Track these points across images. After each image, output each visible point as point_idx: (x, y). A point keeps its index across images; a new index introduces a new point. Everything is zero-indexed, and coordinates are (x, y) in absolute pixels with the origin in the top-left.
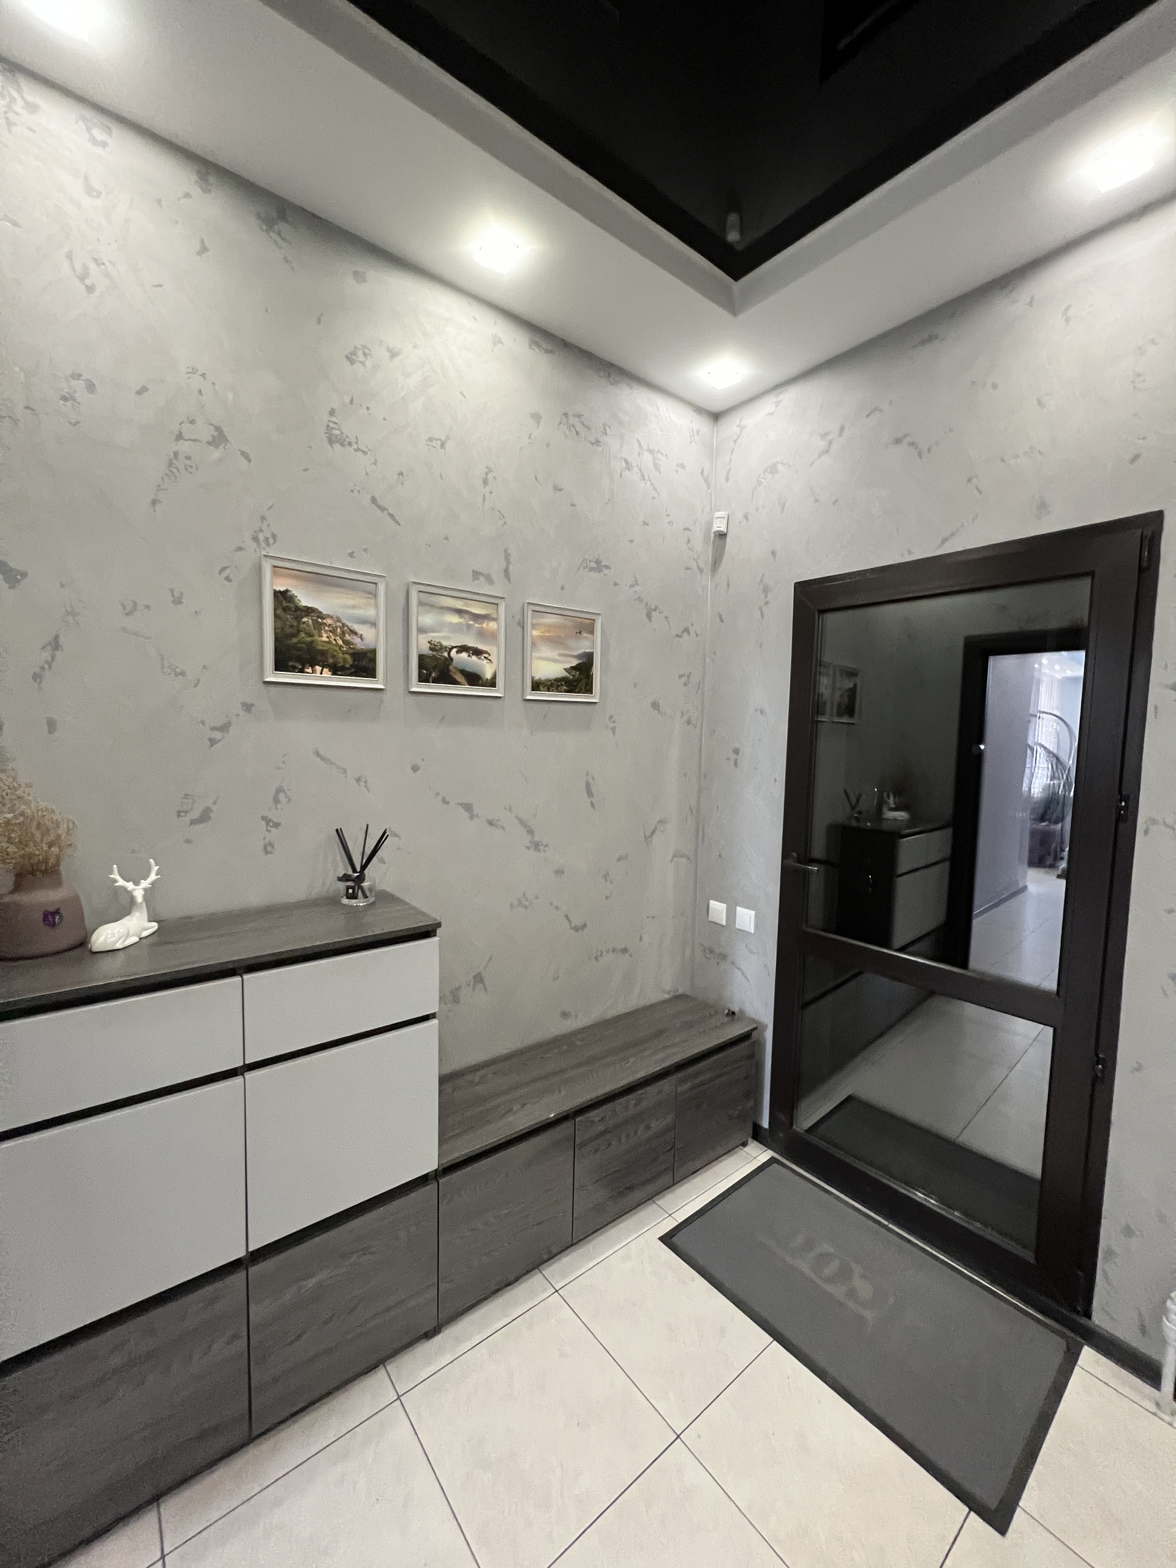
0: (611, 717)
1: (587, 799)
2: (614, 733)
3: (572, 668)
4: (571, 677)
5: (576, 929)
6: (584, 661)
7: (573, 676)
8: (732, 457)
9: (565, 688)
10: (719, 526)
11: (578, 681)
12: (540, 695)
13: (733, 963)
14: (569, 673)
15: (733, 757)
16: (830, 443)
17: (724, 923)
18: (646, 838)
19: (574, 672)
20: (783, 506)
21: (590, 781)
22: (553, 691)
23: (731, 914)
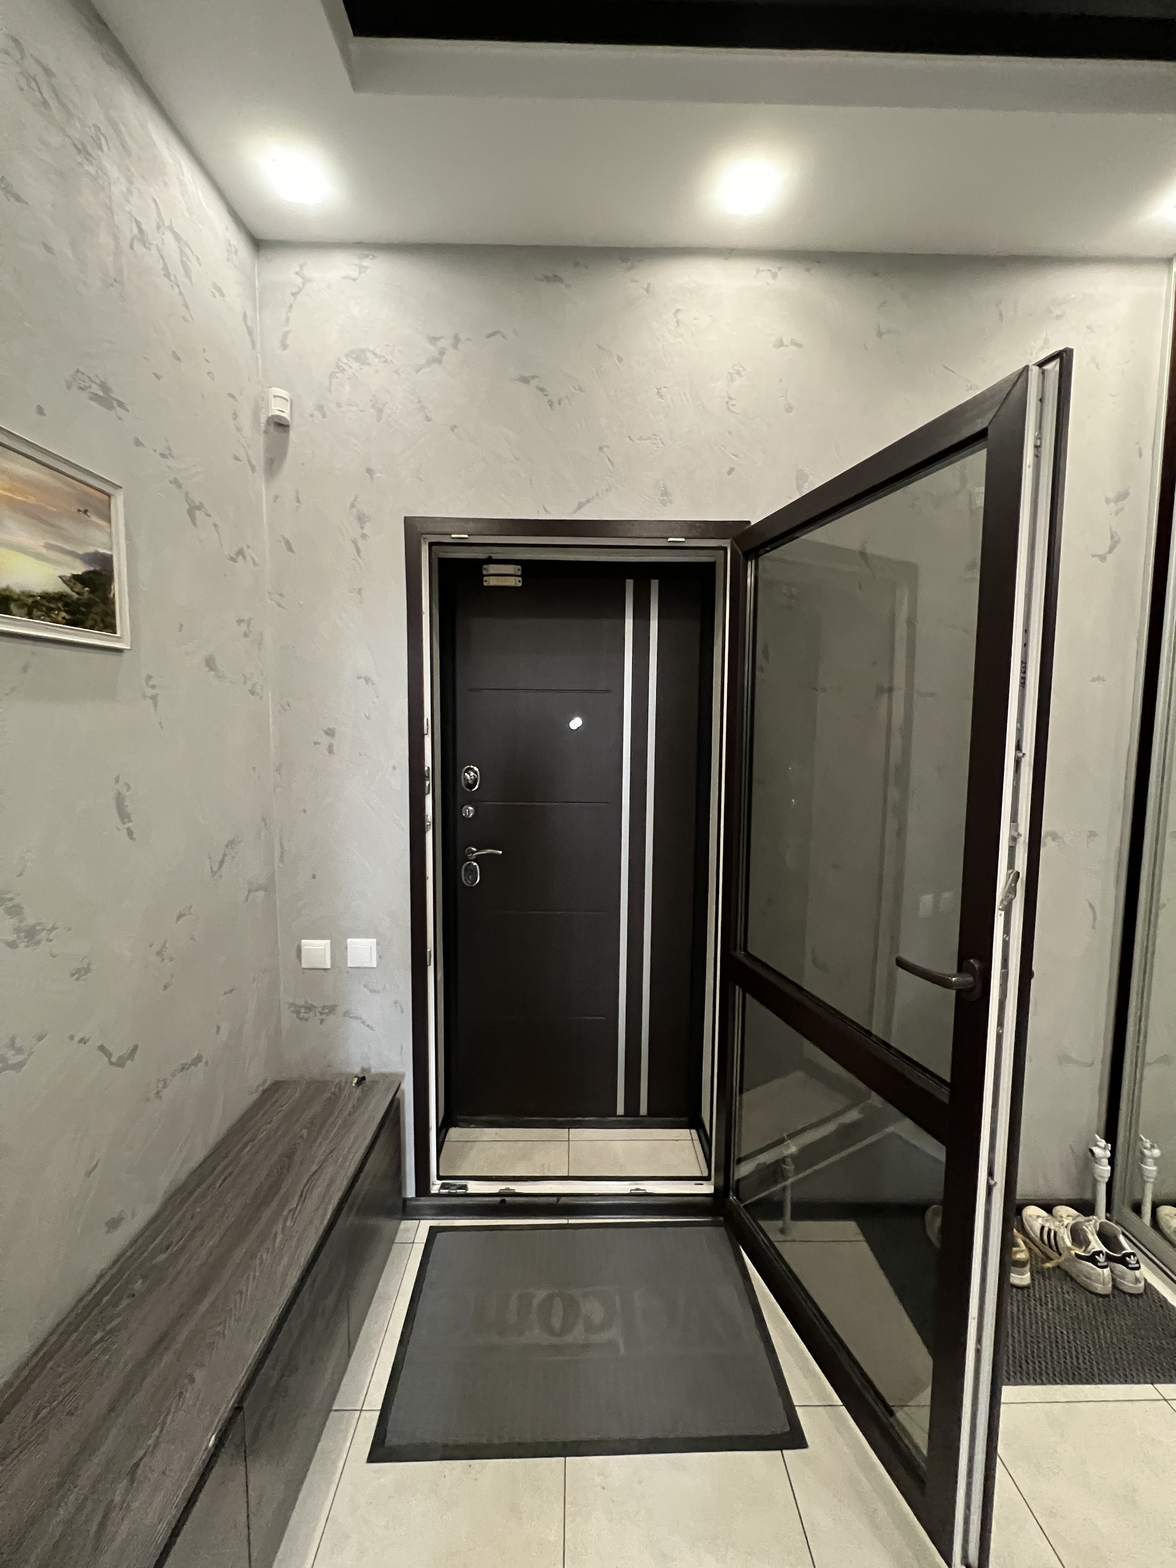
0: (149, 677)
1: (120, 826)
2: (155, 705)
3: (75, 577)
4: (75, 596)
5: (120, 1063)
6: (98, 568)
7: (78, 593)
8: (289, 314)
9: (63, 614)
10: (279, 408)
11: (89, 605)
12: (14, 623)
13: (346, 1014)
14: (71, 588)
15: (325, 740)
16: (442, 353)
17: (328, 966)
18: (213, 873)
19: (79, 587)
20: (380, 411)
21: (124, 791)
22: (39, 618)
23: (339, 951)
